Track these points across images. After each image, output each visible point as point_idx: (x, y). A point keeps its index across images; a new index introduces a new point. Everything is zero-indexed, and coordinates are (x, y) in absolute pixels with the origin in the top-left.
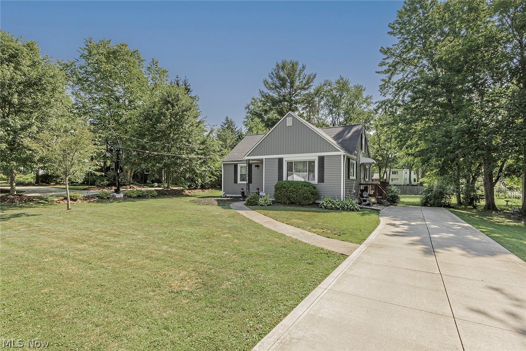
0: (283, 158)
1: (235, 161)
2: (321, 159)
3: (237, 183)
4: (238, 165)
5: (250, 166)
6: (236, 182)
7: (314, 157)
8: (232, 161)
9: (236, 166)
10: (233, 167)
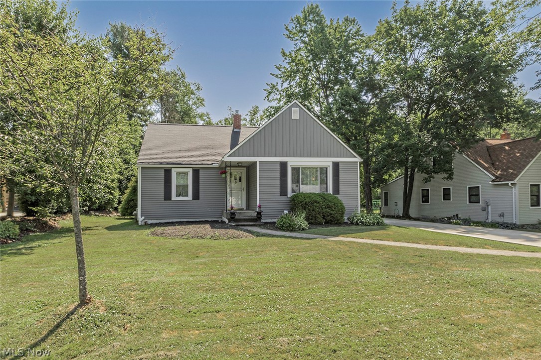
0: (287, 162)
1: (168, 164)
2: (336, 166)
3: (170, 199)
4: (173, 170)
5: (196, 172)
6: (168, 197)
7: (327, 162)
8: (161, 163)
9: (168, 172)
10: (162, 174)
